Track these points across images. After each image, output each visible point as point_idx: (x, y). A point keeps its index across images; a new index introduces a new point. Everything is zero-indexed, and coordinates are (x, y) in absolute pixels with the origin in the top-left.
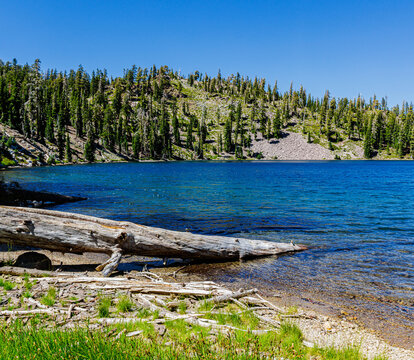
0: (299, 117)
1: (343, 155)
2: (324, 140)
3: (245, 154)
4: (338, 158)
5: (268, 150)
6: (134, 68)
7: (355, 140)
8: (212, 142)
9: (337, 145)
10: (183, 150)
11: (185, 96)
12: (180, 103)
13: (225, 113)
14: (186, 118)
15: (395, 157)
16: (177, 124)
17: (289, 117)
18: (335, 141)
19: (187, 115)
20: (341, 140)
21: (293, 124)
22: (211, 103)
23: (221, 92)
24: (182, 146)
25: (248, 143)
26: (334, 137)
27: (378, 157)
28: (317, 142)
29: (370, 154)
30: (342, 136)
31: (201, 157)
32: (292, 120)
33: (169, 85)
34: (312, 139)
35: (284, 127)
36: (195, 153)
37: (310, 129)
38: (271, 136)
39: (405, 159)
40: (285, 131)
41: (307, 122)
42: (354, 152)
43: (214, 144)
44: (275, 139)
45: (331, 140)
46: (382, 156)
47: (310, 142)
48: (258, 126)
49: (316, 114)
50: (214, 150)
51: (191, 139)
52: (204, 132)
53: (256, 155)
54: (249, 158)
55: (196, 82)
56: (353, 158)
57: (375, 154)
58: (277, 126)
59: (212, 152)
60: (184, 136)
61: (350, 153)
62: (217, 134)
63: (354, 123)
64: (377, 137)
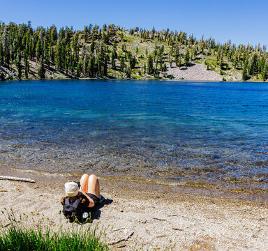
0: (204, 54)
1: (228, 78)
2: (219, 69)
3: (161, 75)
4: (224, 80)
5: (178, 74)
6: (91, 25)
7: (238, 69)
8: (139, 68)
9: (226, 72)
10: (117, 72)
11: (125, 41)
12: (120, 45)
13: (151, 51)
14: (124, 54)
15: (261, 80)
16: (115, 56)
17: (196, 54)
18: (225, 69)
19: (124, 51)
20: (229, 69)
21: (199, 59)
22: (144, 45)
23: (152, 38)
24: (117, 70)
25: (165, 69)
26: (225, 67)
27: (251, 80)
28: (213, 69)
29: (246, 78)
30: (230, 66)
31: (129, 76)
32: (199, 56)
33: (115, 34)
34: (210, 68)
35: (192, 60)
36: (124, 74)
37: (210, 62)
38: (181, 65)
39: (266, 81)
40: (193, 62)
41: (209, 57)
42: (235, 76)
43: (140, 69)
44: (184, 67)
45: (223, 69)
46: (253, 79)
47: (208, 69)
48: (174, 59)
49: (216, 53)
50: (140, 73)
51: (123, 65)
52: (133, 63)
53: (168, 77)
54: (164, 78)
55: (135, 33)
56: (235, 80)
57: (249, 78)
58: (187, 59)
59: (138, 74)
60: (118, 63)
61: (233, 77)
62: (143, 63)
63: (242, 59)
64: (252, 67)
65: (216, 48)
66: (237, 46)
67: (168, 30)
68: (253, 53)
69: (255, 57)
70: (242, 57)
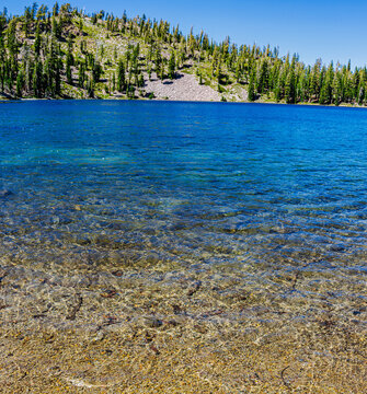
0: (195, 59)
1: (229, 97)
2: (215, 82)
3: (137, 93)
4: (224, 100)
5: (160, 90)
6: (35, 5)
7: (242, 83)
8: (106, 81)
9: (225, 87)
10: (74, 88)
11: (85, 34)
12: (78, 41)
13: (122, 53)
14: (83, 56)
15: (273, 101)
16: (71, 61)
17: (184, 59)
18: (224, 83)
19: (84, 53)
20: (230, 83)
21: (188, 66)
22: (112, 41)
23: (123, 31)
24: (74, 85)
25: (142, 83)
26: (224, 80)
27: (260, 101)
28: (208, 84)
29: (253, 97)
30: (231, 79)
31: (92, 95)
32: (188, 62)
33: (70, 23)
34: (203, 81)
35: (179, 69)
36: (85, 92)
37: (204, 72)
38: (165, 77)
39: (281, 102)
40: (180, 72)
41: (202, 64)
42: (239, 94)
43: (108, 84)
44: (168, 80)
45: (221, 82)
46: (263, 99)
47: (201, 84)
48: (154, 66)
49: (211, 57)
50: (106, 89)
51: (83, 77)
52: (98, 71)
53: (147, 95)
54: (141, 98)
55: (99, 21)
56: (238, 100)
57: (257, 97)
58: (172, 68)
59: (104, 91)
60: (76, 74)
61: (236, 96)
62: (111, 73)
63: (246, 68)
64: (261, 81)
65: (210, 49)
66: (238, 47)
67: (144, 17)
68: (262, 59)
69: (265, 65)
70: (246, 65)
